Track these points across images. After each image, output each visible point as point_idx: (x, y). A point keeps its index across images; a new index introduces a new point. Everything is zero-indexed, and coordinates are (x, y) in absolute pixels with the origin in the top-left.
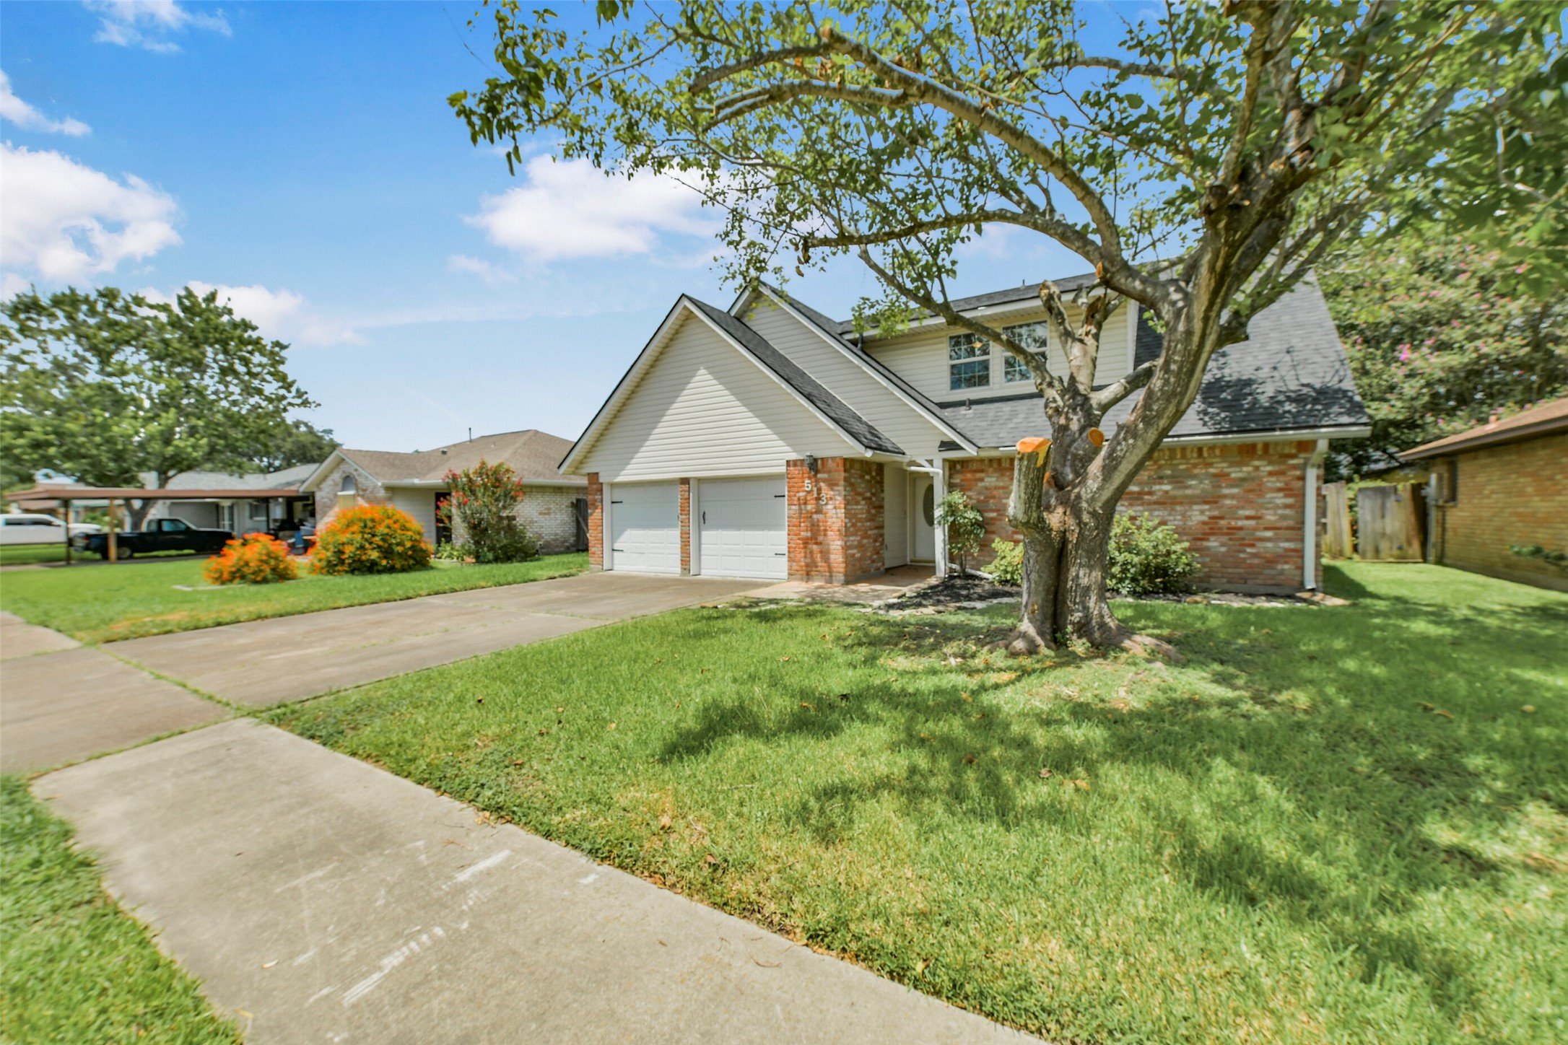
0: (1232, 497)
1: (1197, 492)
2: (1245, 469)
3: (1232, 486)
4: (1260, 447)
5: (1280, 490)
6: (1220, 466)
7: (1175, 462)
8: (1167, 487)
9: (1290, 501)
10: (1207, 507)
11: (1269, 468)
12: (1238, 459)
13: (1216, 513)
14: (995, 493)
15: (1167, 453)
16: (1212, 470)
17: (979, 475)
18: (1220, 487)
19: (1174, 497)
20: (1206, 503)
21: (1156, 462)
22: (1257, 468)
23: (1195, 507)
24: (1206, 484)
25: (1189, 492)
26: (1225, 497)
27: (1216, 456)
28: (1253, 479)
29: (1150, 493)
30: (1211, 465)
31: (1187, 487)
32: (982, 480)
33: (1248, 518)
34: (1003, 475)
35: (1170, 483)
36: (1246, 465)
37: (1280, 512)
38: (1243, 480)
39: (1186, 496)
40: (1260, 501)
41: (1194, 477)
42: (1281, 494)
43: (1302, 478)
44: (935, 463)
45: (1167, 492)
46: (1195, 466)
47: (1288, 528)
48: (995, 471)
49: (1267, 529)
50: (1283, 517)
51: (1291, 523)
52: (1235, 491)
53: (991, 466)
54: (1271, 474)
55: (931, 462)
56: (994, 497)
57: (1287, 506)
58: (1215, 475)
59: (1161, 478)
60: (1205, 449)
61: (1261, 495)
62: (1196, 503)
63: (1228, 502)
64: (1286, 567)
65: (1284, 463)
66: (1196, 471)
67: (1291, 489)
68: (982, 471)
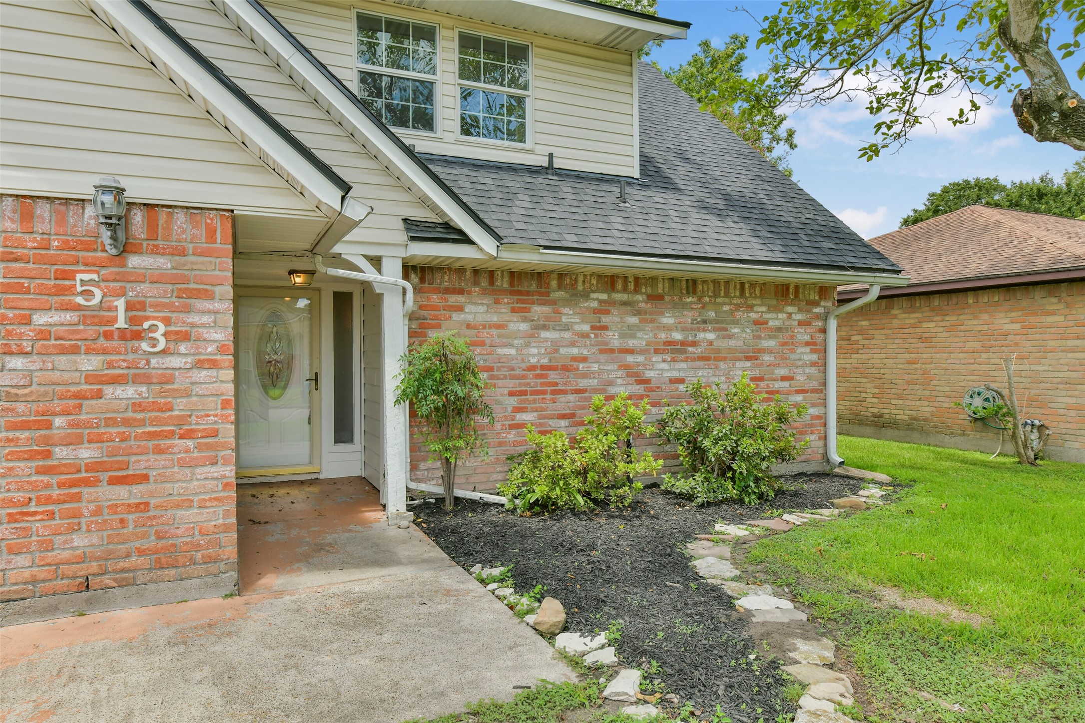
0: (771, 352)
1: (740, 343)
2: (780, 316)
3: (770, 337)
4: (792, 288)
5: (807, 344)
6: (760, 311)
7: (719, 300)
8: (711, 336)
9: (814, 357)
10: (748, 364)
11: (799, 317)
12: (774, 302)
13: (756, 373)
14: (484, 334)
15: (711, 286)
16: (754, 316)
17: (453, 299)
18: (759, 337)
19: (718, 351)
20: (748, 358)
21: (700, 299)
22: (790, 315)
23: (739, 364)
24: (748, 334)
25: (732, 343)
26: (762, 351)
27: (756, 297)
28: (786, 329)
29: (694, 344)
30: (750, 308)
31: (730, 337)
32: (460, 309)
33: (784, 379)
34: (497, 302)
35: (715, 330)
36: (782, 311)
37: (807, 370)
38: (779, 329)
39: (730, 350)
40: (793, 356)
41: (736, 323)
42: (808, 349)
43: (824, 331)
44: (386, 264)
45: (711, 343)
46: (738, 307)
47: (814, 391)
48: (484, 292)
49: (797, 392)
50: (809, 377)
51: (814, 384)
52: (772, 343)
53: (476, 283)
54: (801, 323)
55: (376, 262)
56: (482, 344)
57: (813, 364)
58: (756, 322)
59: (705, 322)
60: (747, 286)
61: (793, 351)
62: (739, 359)
63: (767, 358)
64: (813, 437)
65: (810, 311)
66: (739, 315)
67: (814, 344)
68: (461, 292)
